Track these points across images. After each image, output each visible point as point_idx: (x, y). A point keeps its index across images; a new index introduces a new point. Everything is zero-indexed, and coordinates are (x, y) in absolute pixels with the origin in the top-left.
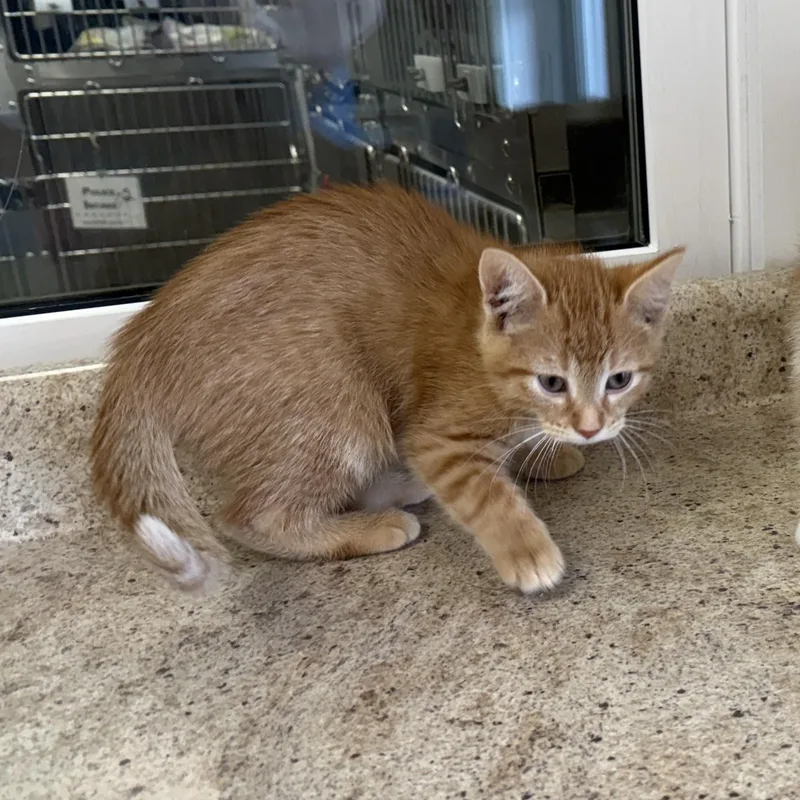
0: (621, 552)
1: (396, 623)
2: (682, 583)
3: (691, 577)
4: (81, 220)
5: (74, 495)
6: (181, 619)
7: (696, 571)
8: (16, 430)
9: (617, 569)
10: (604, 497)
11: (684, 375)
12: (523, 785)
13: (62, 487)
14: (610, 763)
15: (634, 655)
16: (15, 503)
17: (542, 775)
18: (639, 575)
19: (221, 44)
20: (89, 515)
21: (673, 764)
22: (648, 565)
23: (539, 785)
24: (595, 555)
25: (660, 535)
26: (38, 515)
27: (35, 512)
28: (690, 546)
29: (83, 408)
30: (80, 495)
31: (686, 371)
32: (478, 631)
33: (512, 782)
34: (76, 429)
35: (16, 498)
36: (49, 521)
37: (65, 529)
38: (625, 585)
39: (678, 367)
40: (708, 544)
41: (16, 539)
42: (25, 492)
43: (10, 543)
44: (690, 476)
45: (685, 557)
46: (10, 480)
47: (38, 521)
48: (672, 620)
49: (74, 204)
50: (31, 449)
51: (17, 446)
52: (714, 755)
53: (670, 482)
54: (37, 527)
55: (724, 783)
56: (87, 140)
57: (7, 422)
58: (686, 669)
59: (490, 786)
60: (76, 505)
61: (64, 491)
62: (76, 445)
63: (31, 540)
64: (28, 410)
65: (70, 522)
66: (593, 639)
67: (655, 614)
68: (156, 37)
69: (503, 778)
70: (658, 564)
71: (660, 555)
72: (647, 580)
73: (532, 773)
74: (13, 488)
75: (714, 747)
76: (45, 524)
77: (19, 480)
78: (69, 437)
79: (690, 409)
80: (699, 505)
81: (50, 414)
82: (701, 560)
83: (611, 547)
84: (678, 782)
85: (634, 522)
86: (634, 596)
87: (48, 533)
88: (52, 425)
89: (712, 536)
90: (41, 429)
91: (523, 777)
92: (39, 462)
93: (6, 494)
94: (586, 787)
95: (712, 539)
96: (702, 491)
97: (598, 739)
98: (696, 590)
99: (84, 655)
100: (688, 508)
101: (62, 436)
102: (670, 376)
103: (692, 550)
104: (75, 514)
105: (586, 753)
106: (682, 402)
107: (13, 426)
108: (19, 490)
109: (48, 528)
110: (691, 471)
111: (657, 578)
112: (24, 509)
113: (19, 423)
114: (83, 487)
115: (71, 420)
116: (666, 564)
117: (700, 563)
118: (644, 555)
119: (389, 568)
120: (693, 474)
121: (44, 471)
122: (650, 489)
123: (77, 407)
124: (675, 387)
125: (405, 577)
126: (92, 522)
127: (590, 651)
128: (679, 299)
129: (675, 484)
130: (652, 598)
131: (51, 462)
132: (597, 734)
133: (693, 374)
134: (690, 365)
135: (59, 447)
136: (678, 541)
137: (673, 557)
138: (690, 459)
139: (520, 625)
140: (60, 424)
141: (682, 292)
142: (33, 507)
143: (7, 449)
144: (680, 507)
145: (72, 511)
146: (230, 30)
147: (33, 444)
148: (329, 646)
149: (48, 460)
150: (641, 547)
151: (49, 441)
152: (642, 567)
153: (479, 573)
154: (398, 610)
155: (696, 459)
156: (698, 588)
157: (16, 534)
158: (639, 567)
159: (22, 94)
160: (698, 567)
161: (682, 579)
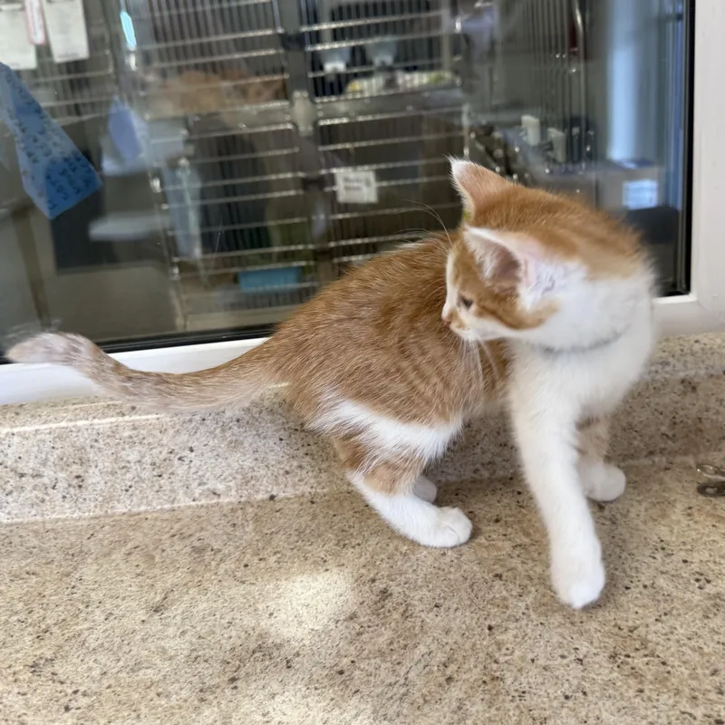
0: (621, 633)
1: (410, 676)
2: (677, 698)
3: (687, 691)
4: (343, 197)
5: (230, 478)
6: (263, 620)
7: (694, 684)
8: (196, 432)
9: (614, 657)
10: (618, 550)
11: (712, 420)
13: (223, 472)
16: (194, 479)
18: (635, 674)
19: (428, 84)
20: (240, 491)
22: (646, 659)
24: (596, 631)
25: (663, 618)
26: (208, 489)
27: (206, 487)
28: (693, 643)
29: (238, 421)
30: (235, 478)
31: (714, 417)
32: (474, 709)
34: (233, 435)
35: (195, 476)
36: (215, 494)
37: (224, 500)
38: (619, 684)
39: (705, 413)
40: (712, 645)
41: (193, 504)
42: (200, 473)
43: (189, 507)
44: (705, 538)
45: (684, 659)
46: (192, 465)
47: (208, 493)
49: (340, 187)
50: (205, 445)
51: (196, 443)
53: (684, 543)
54: (207, 496)
56: (347, 150)
57: (190, 427)
60: (232, 484)
61: (225, 474)
62: (233, 445)
63: (202, 506)
64: (204, 420)
65: (227, 495)
68: (391, 83)
70: (656, 660)
71: (660, 648)
72: (641, 682)
74: (193, 470)
76: (212, 496)
77: (198, 465)
78: (229, 439)
79: (715, 450)
80: (708, 582)
81: (217, 423)
82: (702, 668)
83: (613, 623)
85: (641, 593)
86: (625, 704)
87: (214, 501)
88: (218, 431)
89: (718, 633)
90: (212, 433)
92: (210, 454)
93: (188, 473)
95: (716, 637)
96: (715, 562)
98: (690, 715)
99: (192, 644)
100: (697, 585)
101: (224, 438)
102: (698, 420)
103: (693, 649)
104: (231, 490)
106: (708, 444)
107: (194, 431)
108: (197, 472)
109: (213, 498)
110: (707, 531)
111: (651, 683)
112: (200, 484)
113: (198, 428)
114: (237, 473)
115: (230, 428)
116: (664, 663)
117: (699, 671)
118: (644, 643)
119: (421, 600)
120: (708, 536)
121: (213, 460)
122: (663, 549)
123: (234, 419)
124: (701, 431)
125: (431, 615)
126: (241, 497)
128: (713, 354)
129: (689, 547)
130: (643, 712)
131: (217, 455)
133: (720, 420)
134: (718, 413)
135: (223, 446)
136: (681, 631)
137: (672, 655)
138: (709, 514)
139: (511, 713)
140: (223, 431)
141: (715, 347)
142: (205, 484)
143: (190, 445)
144: (689, 581)
145: (229, 489)
146: (434, 75)
147: (206, 443)
148: (354, 690)
149: (215, 453)
150: (642, 630)
151: (216, 441)
152: (638, 661)
153: (490, 628)
154: (416, 658)
155: (713, 515)
156: (693, 712)
157: (194, 500)
158: (636, 661)
159: (315, 124)
160: (696, 678)
161: (678, 692)
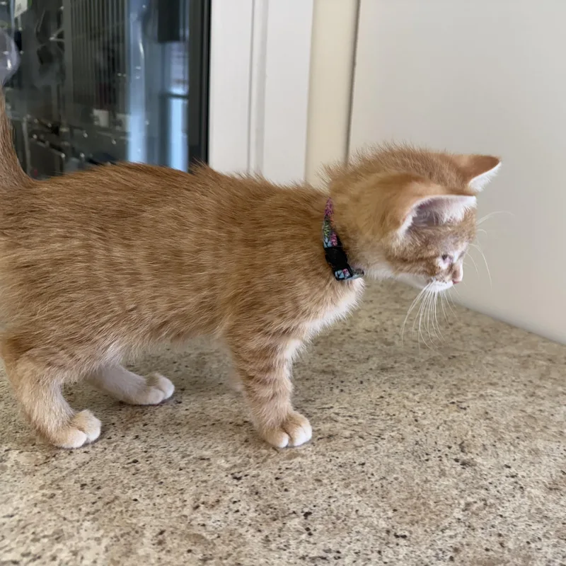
12: (143, 420)
14: (186, 412)
15: (197, 370)
17: (153, 417)
21: (217, 411)
23: (152, 420)
33: (138, 419)
48: (216, 357)
52: (236, 408)
55: (241, 418)
58: (222, 375)
59: (127, 421)
66: (177, 364)
67: (207, 354)
69: (133, 417)
73: (147, 416)
75: (237, 404)
84: (219, 418)
91: (144, 417)
94: (175, 420)
97: (180, 403)
105: (174, 408)
127: (175, 369)
132: (179, 400)
